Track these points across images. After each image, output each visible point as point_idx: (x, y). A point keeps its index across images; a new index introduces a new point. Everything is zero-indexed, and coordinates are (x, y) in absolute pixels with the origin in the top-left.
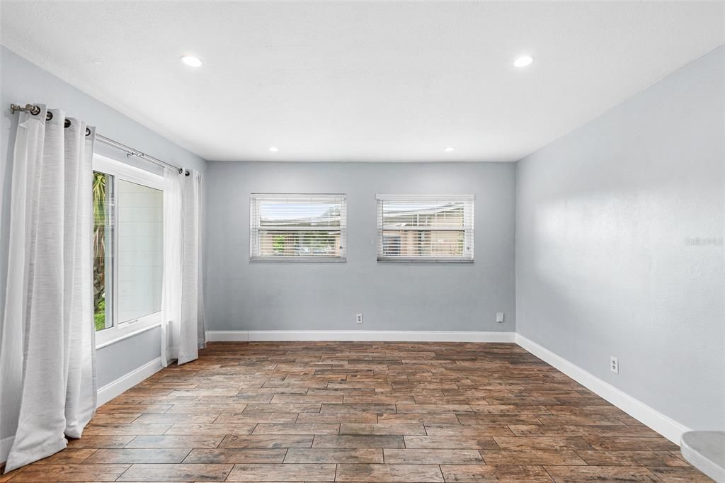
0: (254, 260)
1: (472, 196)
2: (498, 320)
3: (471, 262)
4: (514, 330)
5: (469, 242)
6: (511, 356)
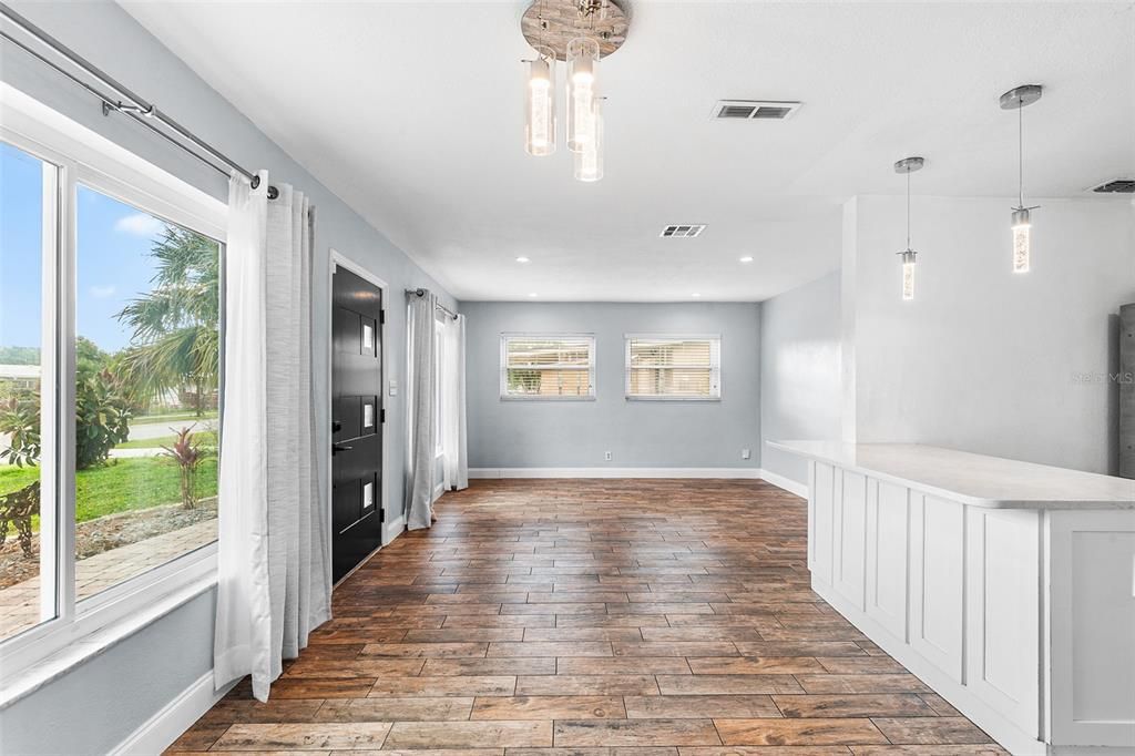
0: (503, 400)
1: (719, 336)
2: (744, 456)
3: (718, 401)
4: (759, 466)
5: (716, 380)
6: (755, 486)
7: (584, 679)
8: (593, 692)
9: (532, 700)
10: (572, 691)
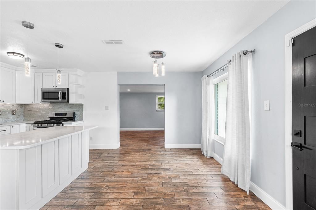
7: (155, 181)
8: (153, 179)
9: (167, 177)
10: (159, 179)
